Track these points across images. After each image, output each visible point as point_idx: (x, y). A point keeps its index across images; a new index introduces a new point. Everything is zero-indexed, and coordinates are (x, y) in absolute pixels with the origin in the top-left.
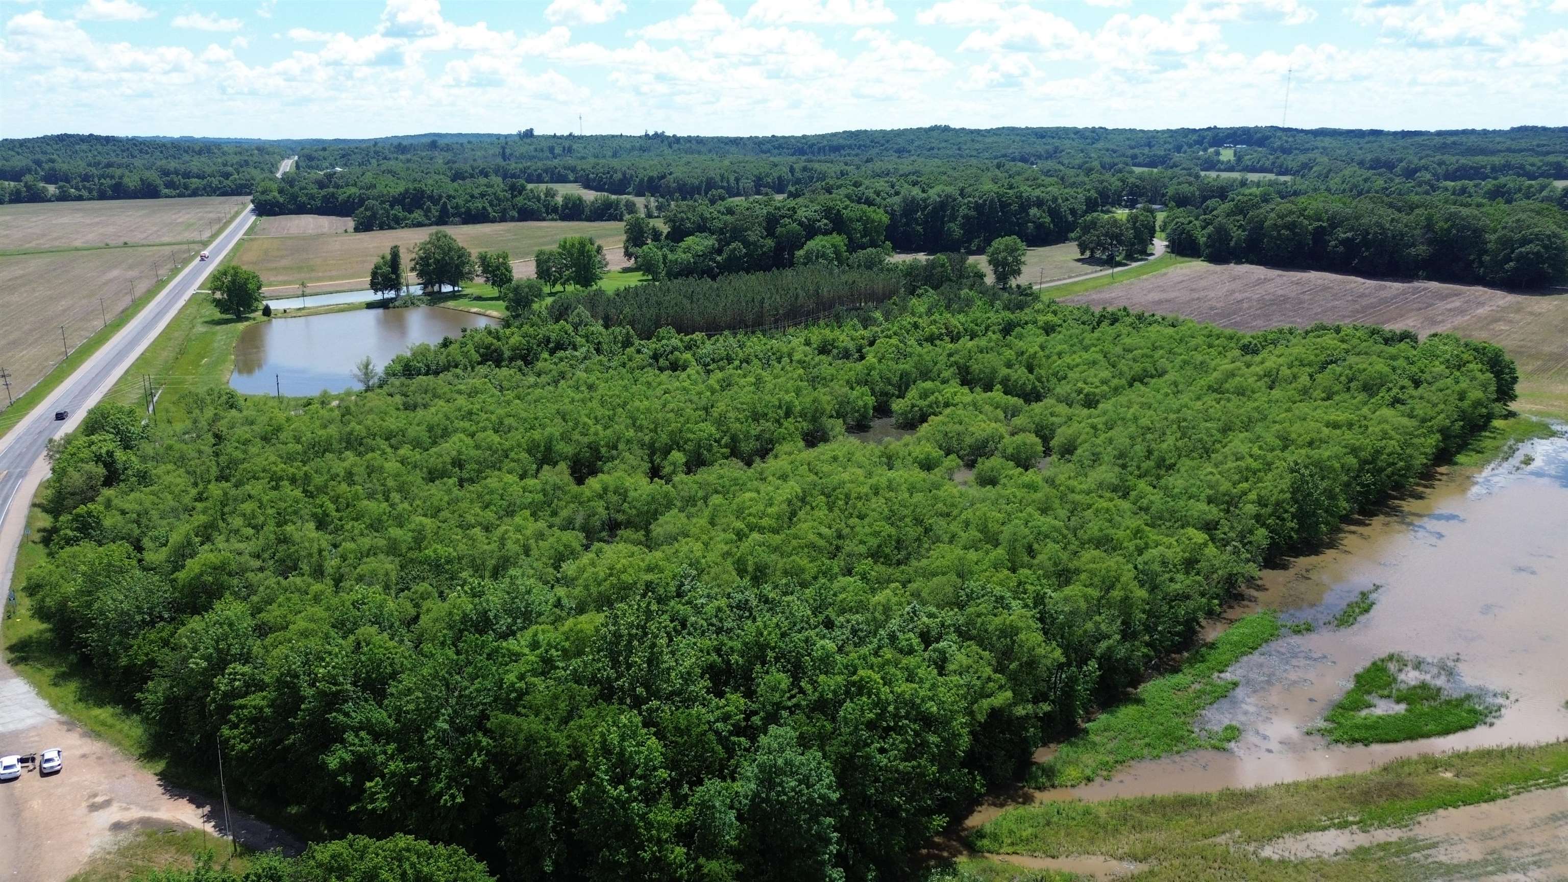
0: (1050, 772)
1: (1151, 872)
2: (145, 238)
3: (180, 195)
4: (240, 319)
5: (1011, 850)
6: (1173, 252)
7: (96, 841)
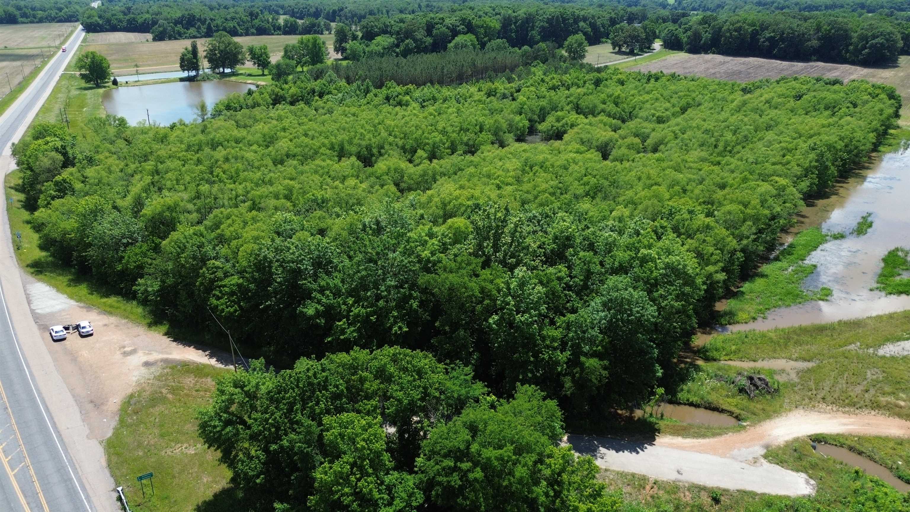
0: (731, 314)
1: (819, 367)
2: (17, 45)
3: (32, 22)
4: (98, 86)
5: (727, 358)
6: (665, 48)
7: (136, 373)
